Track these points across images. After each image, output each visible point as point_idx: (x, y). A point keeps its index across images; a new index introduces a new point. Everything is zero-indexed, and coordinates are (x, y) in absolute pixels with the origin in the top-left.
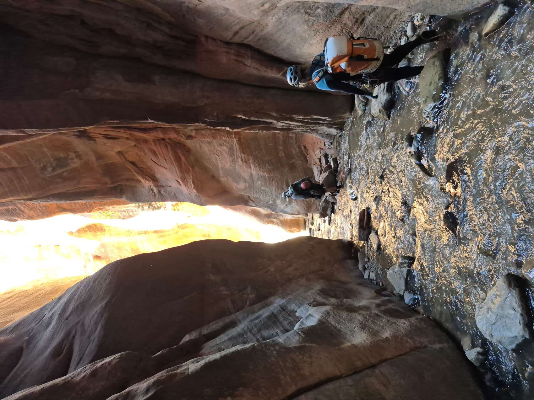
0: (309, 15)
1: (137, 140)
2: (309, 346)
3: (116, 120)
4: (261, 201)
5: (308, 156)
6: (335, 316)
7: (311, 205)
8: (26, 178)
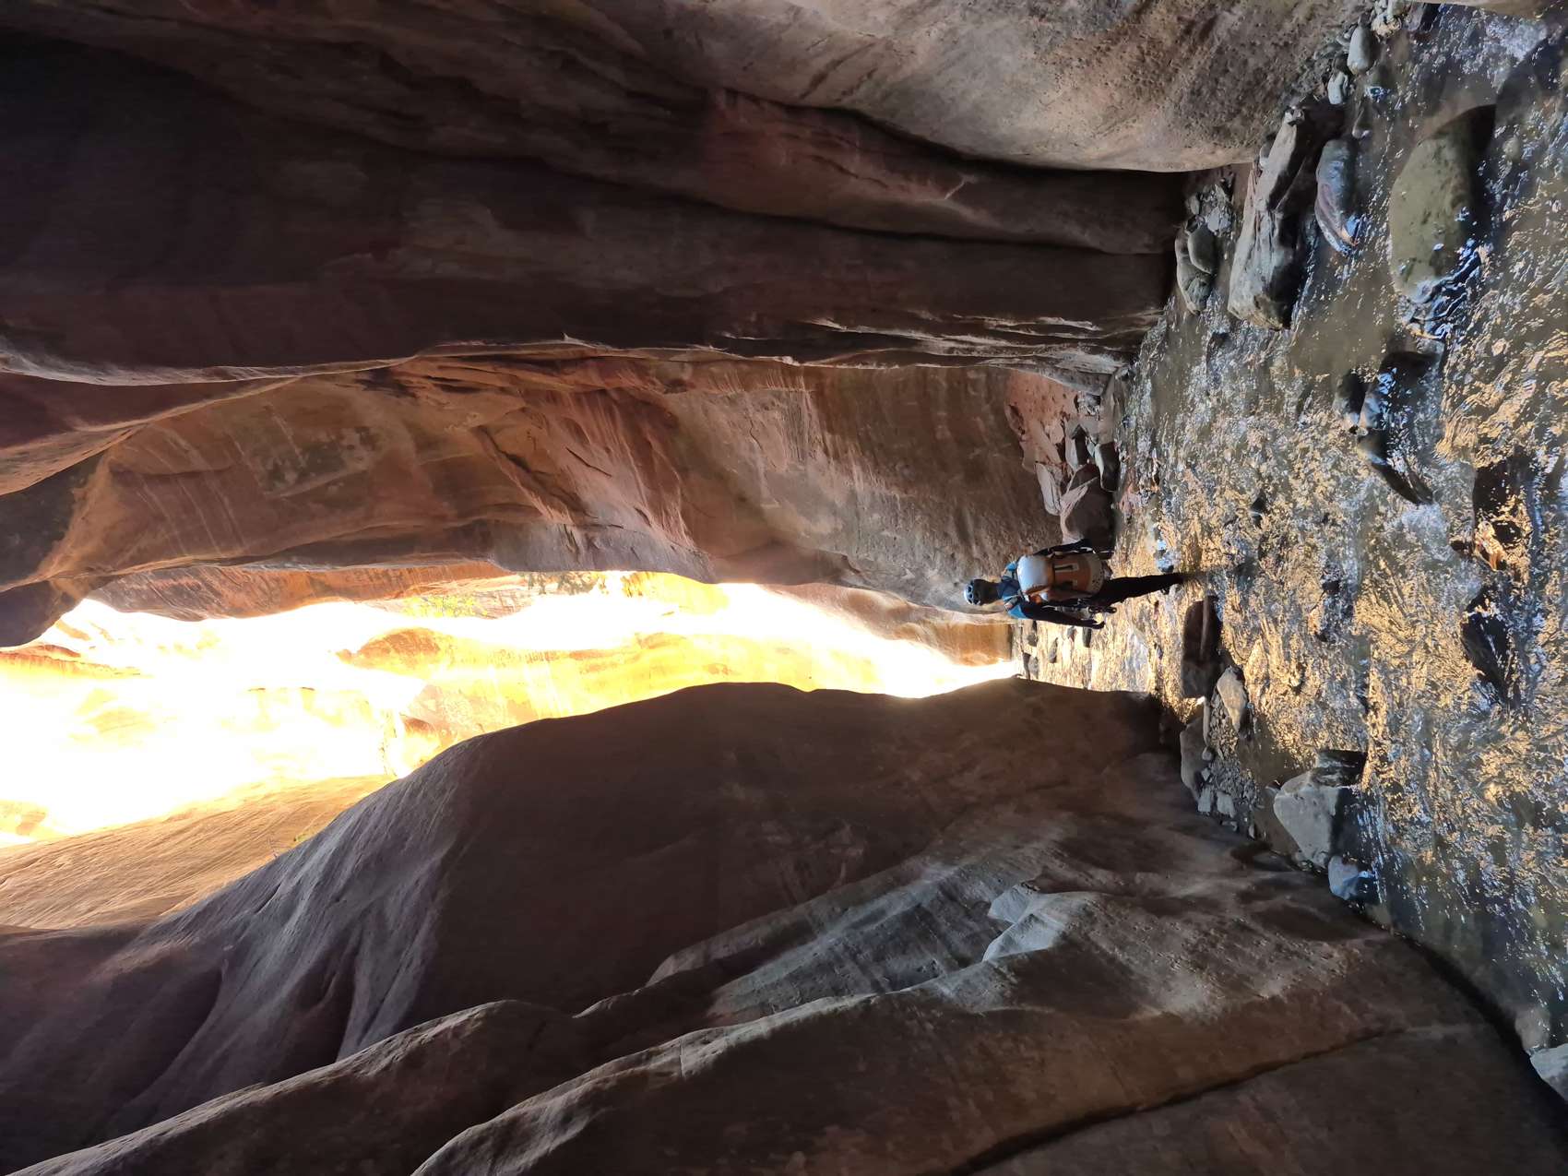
0: (1043, 16)
1: (530, 394)
2: (1033, 1013)
3: (475, 339)
4: (880, 572)
5: (1024, 437)
6: (1111, 926)
8: (226, 500)
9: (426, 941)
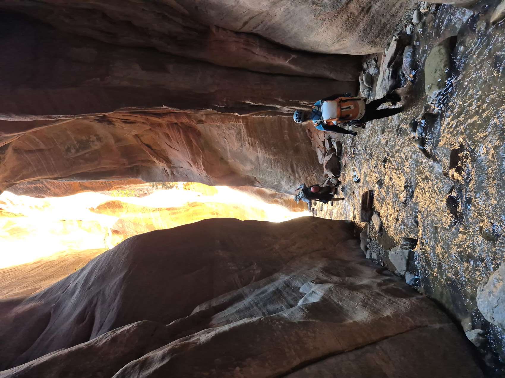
0: (317, 5)
1: (152, 124)
2: (312, 322)
3: (133, 106)
4: (267, 182)
5: (312, 139)
6: (337, 294)
8: (52, 159)
9: (119, 301)
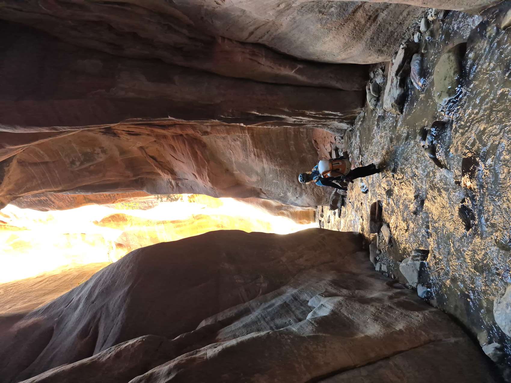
0: (323, 14)
1: (158, 136)
2: (322, 336)
3: (139, 117)
4: (273, 194)
5: (319, 150)
6: (348, 307)
7: (322, 197)
8: (56, 172)
9: (122, 316)
